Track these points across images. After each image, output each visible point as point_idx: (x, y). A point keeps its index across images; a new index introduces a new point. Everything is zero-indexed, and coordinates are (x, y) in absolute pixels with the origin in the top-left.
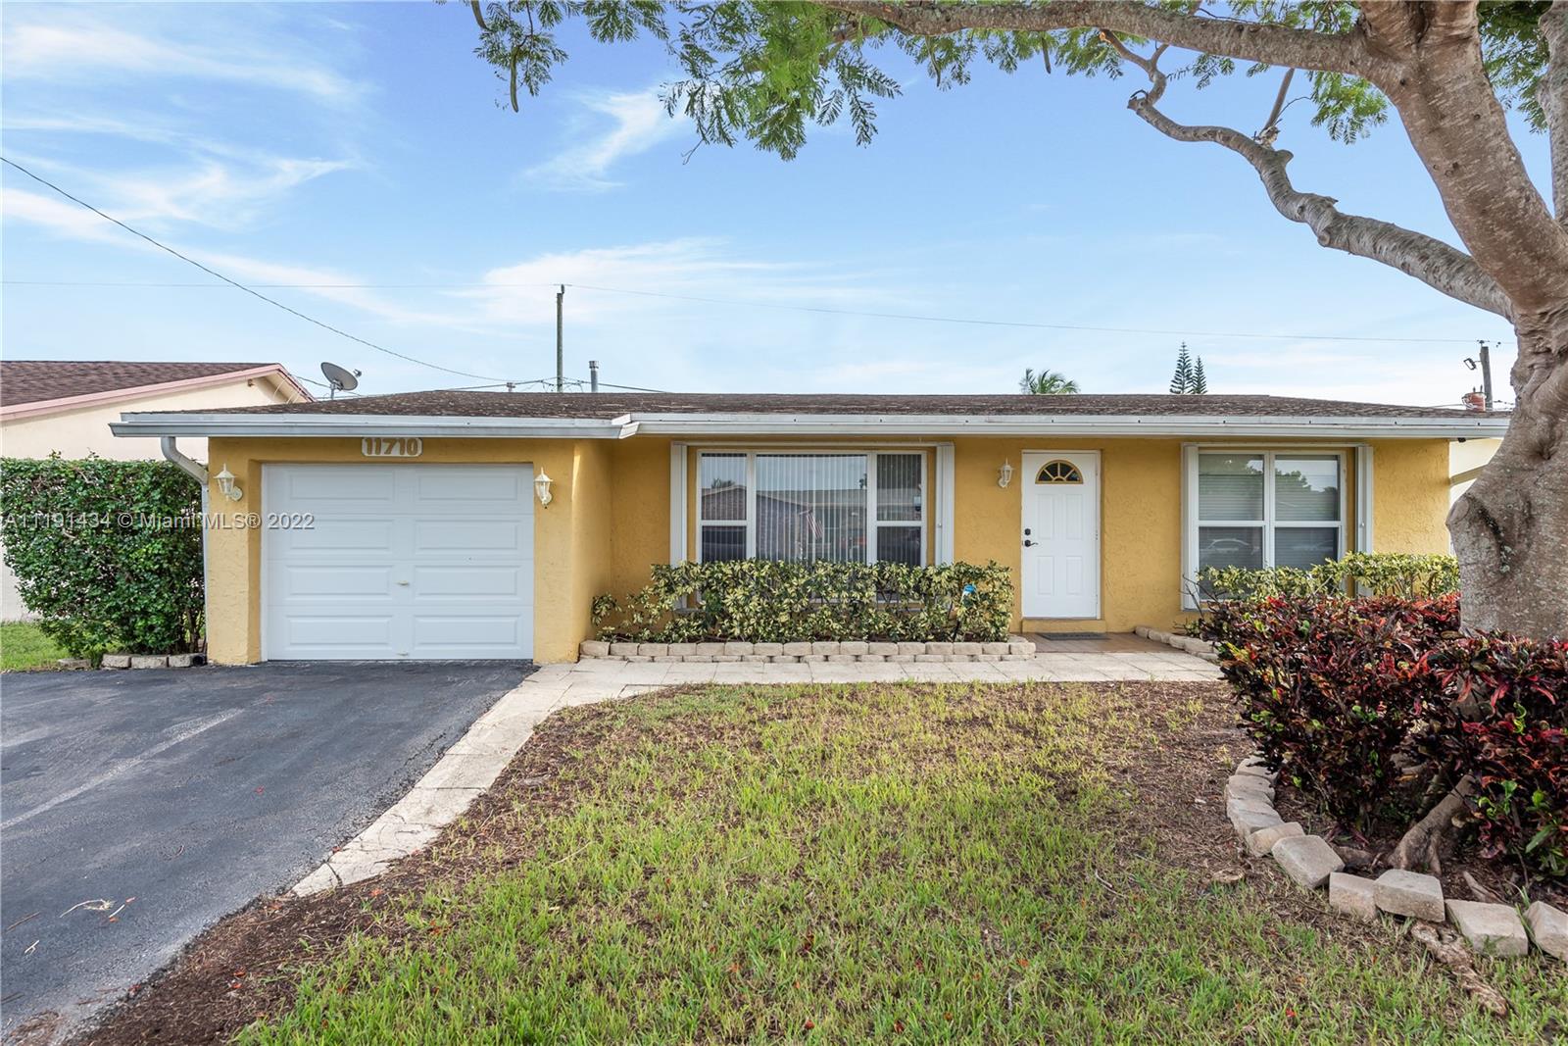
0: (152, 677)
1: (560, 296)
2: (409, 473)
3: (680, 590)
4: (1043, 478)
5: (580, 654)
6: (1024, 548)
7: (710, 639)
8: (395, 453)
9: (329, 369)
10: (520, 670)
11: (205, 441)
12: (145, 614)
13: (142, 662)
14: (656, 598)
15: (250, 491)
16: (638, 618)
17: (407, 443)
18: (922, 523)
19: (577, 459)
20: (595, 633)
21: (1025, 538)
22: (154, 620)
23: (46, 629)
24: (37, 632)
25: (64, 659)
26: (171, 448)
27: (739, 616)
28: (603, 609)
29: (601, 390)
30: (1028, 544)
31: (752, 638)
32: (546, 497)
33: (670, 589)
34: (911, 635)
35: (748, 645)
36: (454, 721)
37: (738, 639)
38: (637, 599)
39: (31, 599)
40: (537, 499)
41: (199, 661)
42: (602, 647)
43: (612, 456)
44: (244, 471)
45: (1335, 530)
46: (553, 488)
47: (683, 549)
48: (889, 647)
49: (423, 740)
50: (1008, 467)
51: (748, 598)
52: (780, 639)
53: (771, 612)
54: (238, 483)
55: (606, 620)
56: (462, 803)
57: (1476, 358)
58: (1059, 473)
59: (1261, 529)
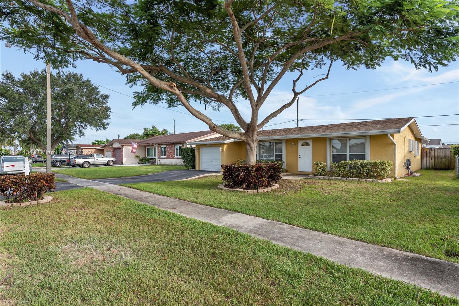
4: (303, 145)
6: (299, 158)
8: (209, 146)
10: (219, 172)
11: (195, 145)
13: (191, 169)
18: (282, 154)
19: (226, 146)
21: (299, 156)
25: (186, 168)
26: (192, 146)
30: (300, 157)
40: (220, 151)
41: (195, 170)
44: (198, 148)
45: (364, 155)
46: (222, 149)
54: (197, 150)
59: (346, 155)
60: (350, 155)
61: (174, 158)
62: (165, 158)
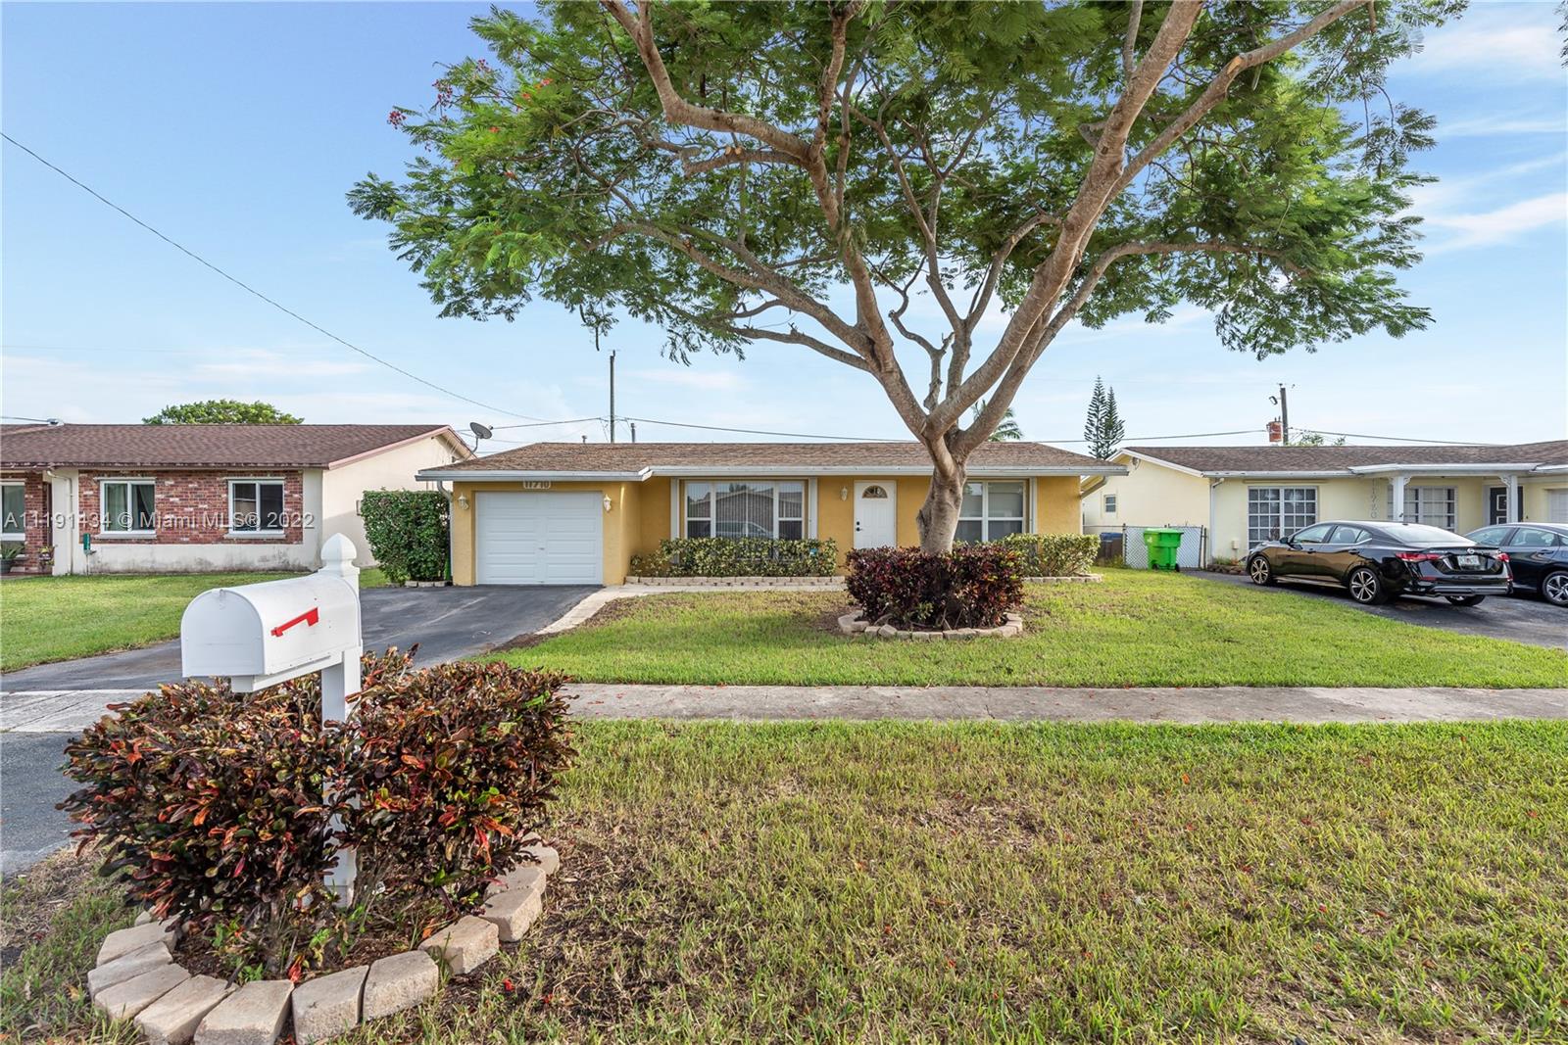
0: (426, 589)
1: (612, 358)
2: (544, 496)
3: (673, 552)
4: (865, 495)
5: (625, 582)
6: (856, 532)
7: (688, 575)
8: (538, 487)
9: (475, 427)
10: (599, 587)
11: (451, 482)
12: (425, 562)
13: (423, 584)
14: (662, 556)
15: (471, 504)
16: (653, 566)
17: (544, 483)
18: (802, 519)
19: (623, 489)
20: (632, 573)
21: (856, 525)
22: (430, 565)
23: (380, 568)
24: (378, 571)
25: (388, 581)
26: (440, 486)
27: (701, 565)
28: (636, 562)
29: (637, 441)
30: (857, 528)
31: (709, 575)
32: (608, 507)
33: (669, 551)
34: (786, 573)
35: (705, 578)
36: (574, 600)
37: (699, 575)
38: (653, 556)
39: (377, 555)
40: (604, 508)
41: (449, 584)
42: (636, 579)
43: (640, 489)
44: (469, 496)
45: (1021, 522)
46: (612, 503)
47: (677, 531)
48: (773, 579)
49: (563, 605)
50: (845, 490)
51: (706, 556)
52: (722, 575)
53: (716, 562)
54: (465, 502)
55: (637, 567)
56: (582, 620)
57: (1278, 396)
58: (872, 492)
59: (980, 522)
60: (990, 522)
61: (221, 540)
62: (150, 541)
